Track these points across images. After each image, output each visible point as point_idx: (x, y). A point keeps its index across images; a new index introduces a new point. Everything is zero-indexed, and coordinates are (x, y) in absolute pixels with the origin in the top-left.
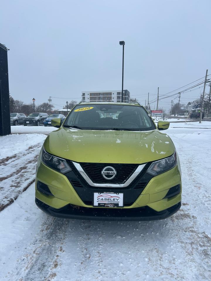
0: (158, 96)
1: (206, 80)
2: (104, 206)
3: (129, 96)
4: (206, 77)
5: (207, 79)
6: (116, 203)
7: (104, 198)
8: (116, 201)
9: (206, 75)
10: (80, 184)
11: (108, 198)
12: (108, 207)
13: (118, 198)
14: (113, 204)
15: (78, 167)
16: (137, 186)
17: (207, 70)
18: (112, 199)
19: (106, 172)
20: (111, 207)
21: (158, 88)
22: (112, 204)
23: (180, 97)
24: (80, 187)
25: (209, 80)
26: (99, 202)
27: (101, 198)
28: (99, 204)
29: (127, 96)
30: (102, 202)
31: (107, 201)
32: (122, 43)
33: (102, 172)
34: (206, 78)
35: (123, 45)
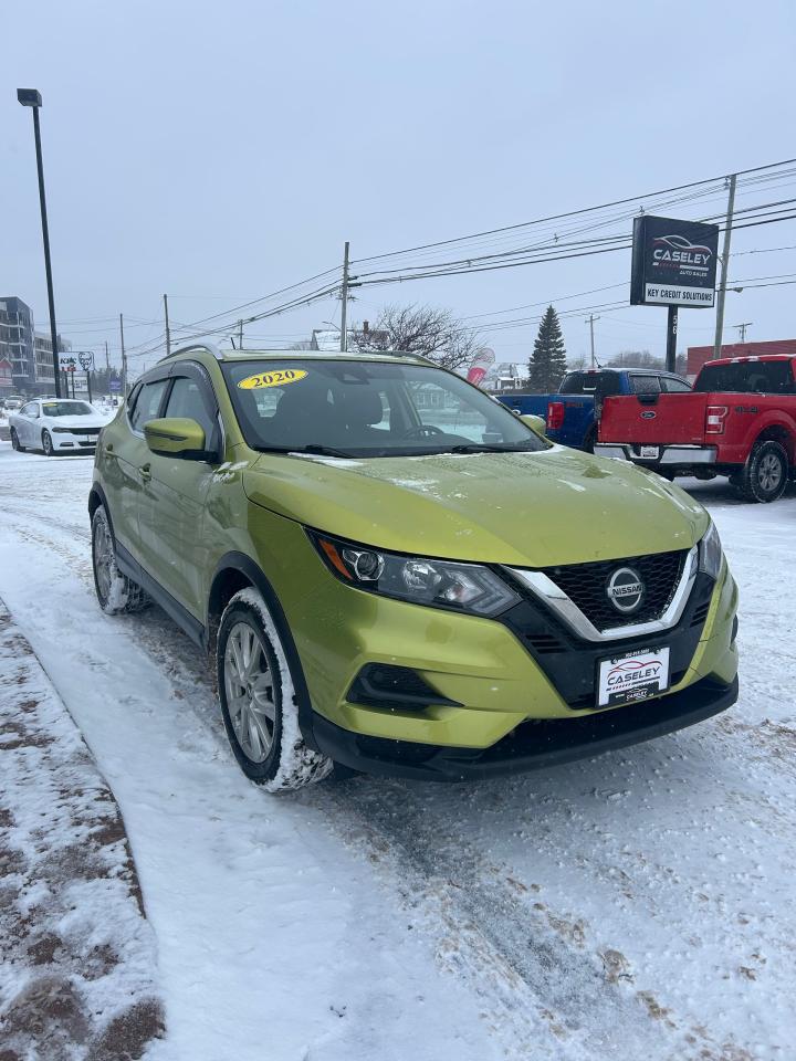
0: (168, 330)
1: (347, 278)
2: (623, 700)
3: (28, 323)
4: (346, 269)
5: (351, 274)
6: (652, 682)
7: (623, 674)
8: (652, 675)
9: (347, 262)
10: (557, 643)
11: (633, 671)
12: (634, 699)
13: (656, 666)
14: (645, 686)
15: (543, 586)
16: (695, 617)
17: (347, 244)
18: (644, 670)
19: (621, 587)
20: (641, 697)
21: (165, 296)
22: (643, 687)
23: (241, 334)
24: (558, 651)
25: (356, 278)
26: (612, 691)
27: (616, 675)
28: (612, 696)
29: (19, 326)
30: (619, 690)
31: (632, 681)
32: (29, 97)
33: (610, 591)
34: (346, 272)
35: (31, 109)
